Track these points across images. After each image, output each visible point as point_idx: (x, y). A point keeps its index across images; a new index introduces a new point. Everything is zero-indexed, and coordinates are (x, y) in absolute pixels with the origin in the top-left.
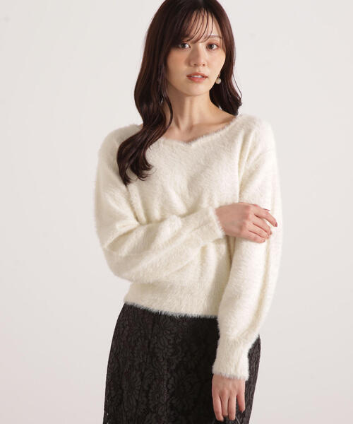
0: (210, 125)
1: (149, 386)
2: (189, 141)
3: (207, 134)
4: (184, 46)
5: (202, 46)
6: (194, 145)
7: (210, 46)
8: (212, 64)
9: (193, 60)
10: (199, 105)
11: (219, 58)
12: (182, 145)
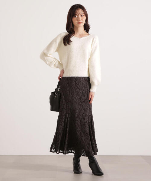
0: (84, 35)
1: (71, 94)
4: (76, 17)
7: (82, 16)
8: (83, 20)
9: (78, 19)
10: (81, 29)
11: (85, 18)
12: (78, 38)
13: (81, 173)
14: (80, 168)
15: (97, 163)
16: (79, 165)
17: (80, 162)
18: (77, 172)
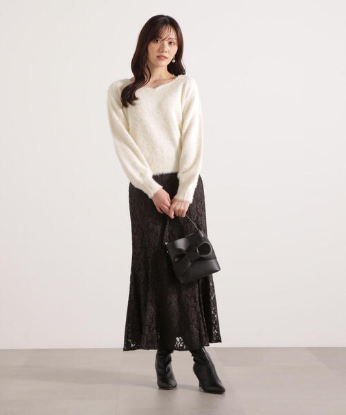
0: (165, 80)
2: (155, 87)
3: (163, 84)
4: (157, 41)
5: (166, 43)
6: (157, 89)
7: (170, 43)
8: (170, 52)
9: (161, 50)
10: (161, 71)
11: (175, 49)
13: (175, 387)
14: (172, 377)
15: (213, 365)
16: (169, 370)
17: (172, 363)
18: (165, 385)
